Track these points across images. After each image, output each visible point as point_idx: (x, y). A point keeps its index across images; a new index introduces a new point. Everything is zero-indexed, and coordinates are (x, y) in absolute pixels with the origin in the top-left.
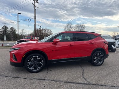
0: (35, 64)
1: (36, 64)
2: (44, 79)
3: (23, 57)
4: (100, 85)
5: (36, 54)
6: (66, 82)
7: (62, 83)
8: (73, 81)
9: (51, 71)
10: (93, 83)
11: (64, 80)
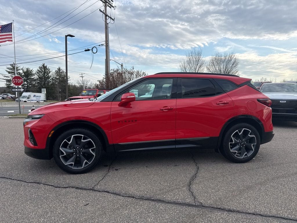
0: (76, 152)
1: (80, 152)
2: (93, 190)
3: (50, 136)
4: (224, 210)
5: (79, 130)
6: (142, 198)
7: (130, 200)
8: (158, 197)
9: (117, 170)
10: (209, 202)
11: (138, 194)
